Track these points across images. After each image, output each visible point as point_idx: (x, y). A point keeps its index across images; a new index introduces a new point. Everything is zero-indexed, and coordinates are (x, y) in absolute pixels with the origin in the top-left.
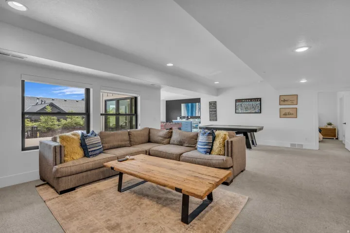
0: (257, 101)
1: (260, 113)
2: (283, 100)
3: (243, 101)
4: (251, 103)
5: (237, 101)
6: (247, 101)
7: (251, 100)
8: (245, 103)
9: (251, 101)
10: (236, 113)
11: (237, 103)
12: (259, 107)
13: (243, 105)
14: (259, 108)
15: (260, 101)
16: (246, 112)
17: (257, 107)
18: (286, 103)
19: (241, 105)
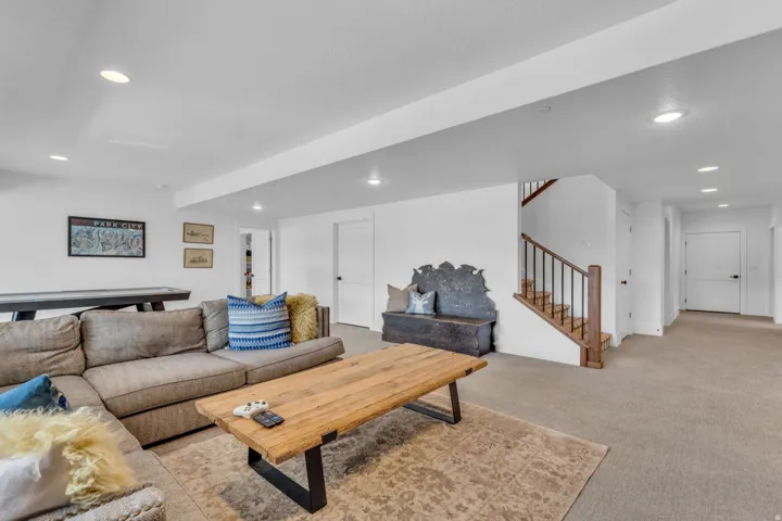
0: (136, 228)
1: (144, 256)
2: (191, 232)
3: (96, 223)
4: (119, 231)
5: (72, 220)
6: (108, 224)
7: (119, 223)
8: (103, 229)
9: (119, 227)
10: (70, 254)
11: (75, 229)
12: (141, 242)
13: (94, 234)
14: (141, 246)
15: (144, 228)
16: (105, 253)
17: (135, 242)
18: (195, 238)
19: (88, 232)
